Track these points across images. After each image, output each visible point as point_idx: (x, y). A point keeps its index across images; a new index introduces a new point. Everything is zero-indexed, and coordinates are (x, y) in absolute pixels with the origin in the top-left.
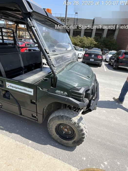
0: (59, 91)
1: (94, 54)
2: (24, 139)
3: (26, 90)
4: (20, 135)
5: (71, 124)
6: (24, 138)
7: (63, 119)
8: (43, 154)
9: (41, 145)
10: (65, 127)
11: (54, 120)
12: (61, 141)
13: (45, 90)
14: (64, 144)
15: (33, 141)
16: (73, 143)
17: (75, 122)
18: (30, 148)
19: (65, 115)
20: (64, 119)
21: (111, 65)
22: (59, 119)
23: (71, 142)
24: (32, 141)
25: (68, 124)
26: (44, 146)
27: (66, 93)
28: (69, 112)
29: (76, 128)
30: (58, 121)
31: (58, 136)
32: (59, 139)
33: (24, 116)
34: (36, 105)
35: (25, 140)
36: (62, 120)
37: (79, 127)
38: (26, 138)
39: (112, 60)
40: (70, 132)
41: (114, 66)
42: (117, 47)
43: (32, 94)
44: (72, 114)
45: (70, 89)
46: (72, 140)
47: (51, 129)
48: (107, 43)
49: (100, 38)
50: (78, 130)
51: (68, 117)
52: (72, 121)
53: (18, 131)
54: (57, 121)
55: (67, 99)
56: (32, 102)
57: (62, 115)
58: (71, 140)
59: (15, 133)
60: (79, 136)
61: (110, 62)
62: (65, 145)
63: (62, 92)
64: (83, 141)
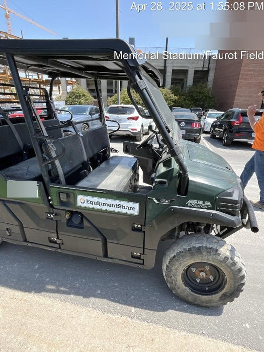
0: (195, 202)
1: (184, 120)
2: (119, 306)
3: (123, 207)
4: (108, 299)
5: (219, 260)
6: (118, 304)
7: (201, 253)
8: (168, 329)
9: (157, 313)
10: (200, 269)
11: (181, 259)
12: (196, 299)
13: (166, 202)
14: (201, 304)
15: (138, 307)
16: (221, 297)
17: (226, 257)
18: (137, 321)
19: (204, 245)
20: (204, 253)
21: (217, 138)
22: (192, 254)
23: (216, 297)
24: (136, 307)
25: (213, 261)
26: (163, 313)
27: (208, 203)
28: (209, 239)
29: (228, 266)
30: (191, 258)
31: (187, 289)
32: (191, 294)
33: (111, 258)
34: (143, 234)
35: (121, 307)
36: (199, 255)
37: (234, 264)
38: (122, 304)
39: (216, 129)
40: (211, 278)
41: (226, 141)
42: (216, 102)
43: (136, 212)
44: (215, 242)
45: (216, 196)
46: (217, 293)
47: (173, 278)
48: (197, 96)
49: (182, 87)
50: (232, 270)
51: (210, 248)
52: (219, 254)
53: (99, 292)
54: (188, 258)
55: (211, 215)
56: (134, 229)
57: (197, 246)
58: (215, 293)
59: (95, 296)
60: (235, 282)
61: (214, 133)
62: (204, 304)
63: (201, 202)
64: (242, 291)
